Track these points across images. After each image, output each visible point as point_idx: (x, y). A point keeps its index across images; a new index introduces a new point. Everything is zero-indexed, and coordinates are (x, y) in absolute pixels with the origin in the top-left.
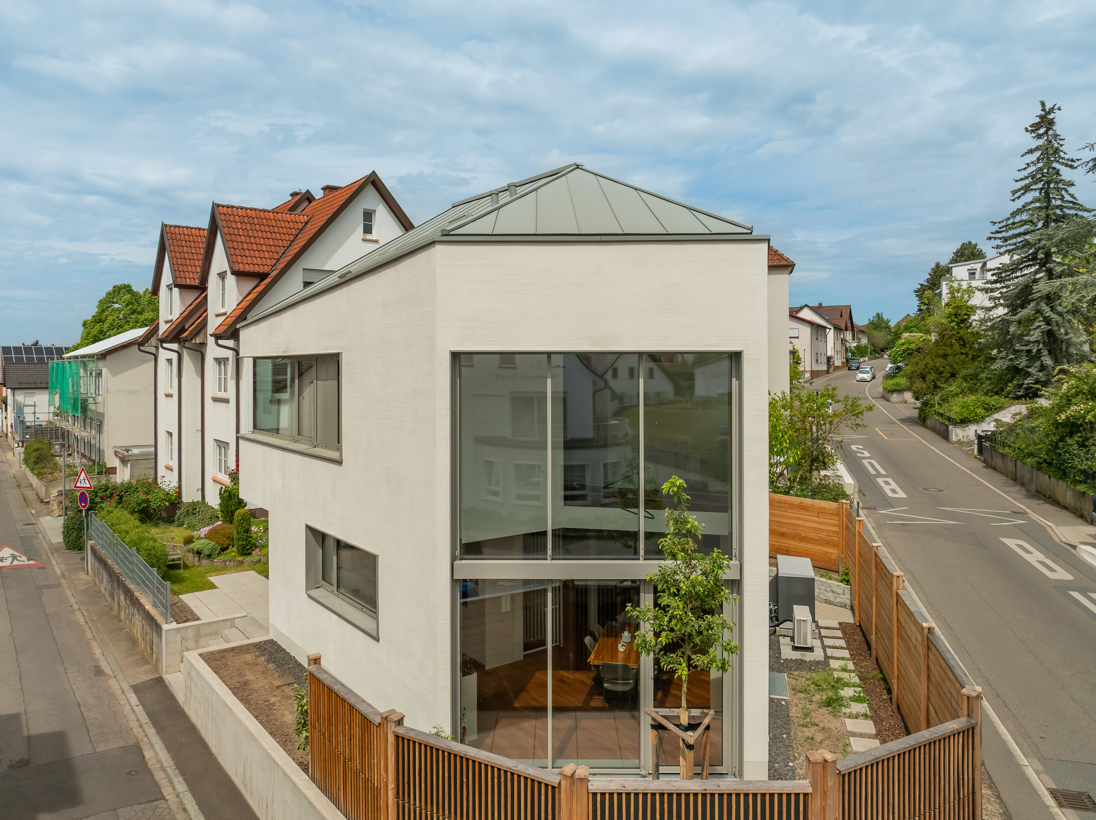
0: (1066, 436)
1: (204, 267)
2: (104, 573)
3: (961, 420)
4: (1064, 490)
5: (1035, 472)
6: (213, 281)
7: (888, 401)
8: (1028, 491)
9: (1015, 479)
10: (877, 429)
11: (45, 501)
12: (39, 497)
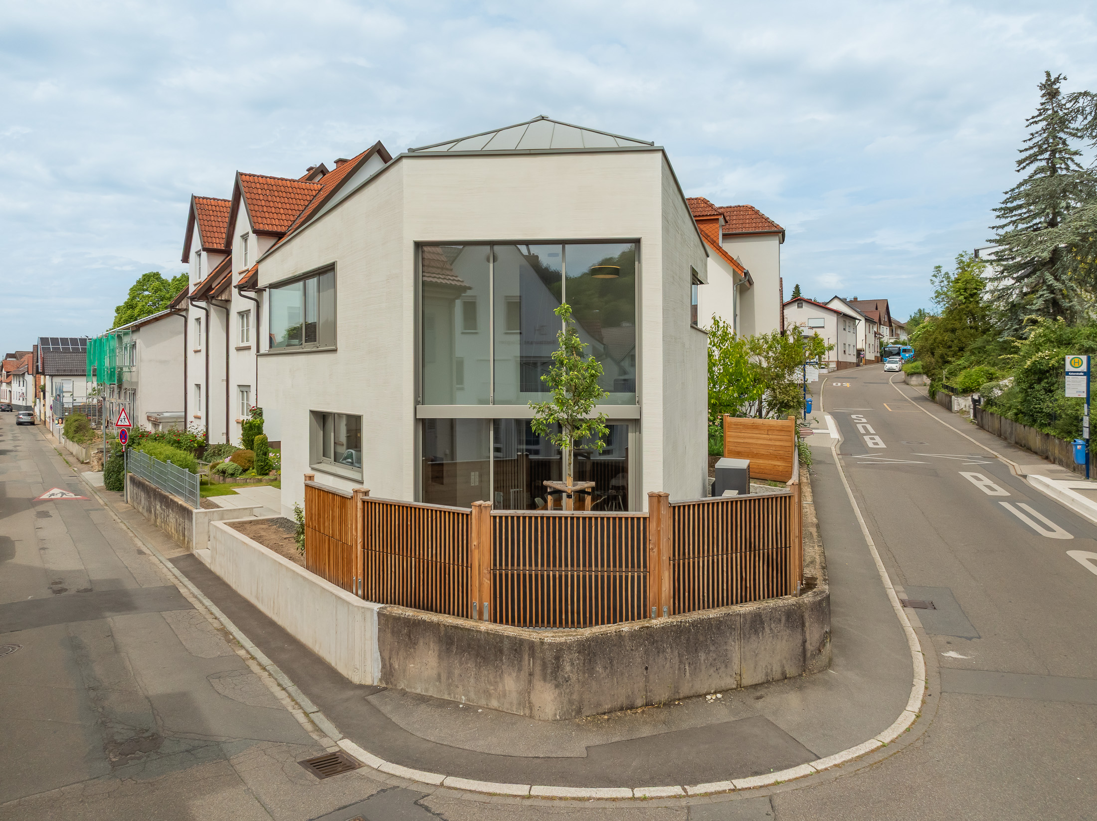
0: (1035, 383)
1: (228, 234)
2: (142, 493)
3: (964, 389)
4: (1034, 437)
5: (1014, 424)
6: (237, 243)
7: (908, 384)
8: (1009, 443)
9: (1000, 435)
10: (885, 404)
11: (85, 462)
12: (79, 461)
